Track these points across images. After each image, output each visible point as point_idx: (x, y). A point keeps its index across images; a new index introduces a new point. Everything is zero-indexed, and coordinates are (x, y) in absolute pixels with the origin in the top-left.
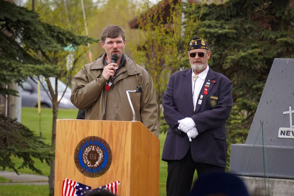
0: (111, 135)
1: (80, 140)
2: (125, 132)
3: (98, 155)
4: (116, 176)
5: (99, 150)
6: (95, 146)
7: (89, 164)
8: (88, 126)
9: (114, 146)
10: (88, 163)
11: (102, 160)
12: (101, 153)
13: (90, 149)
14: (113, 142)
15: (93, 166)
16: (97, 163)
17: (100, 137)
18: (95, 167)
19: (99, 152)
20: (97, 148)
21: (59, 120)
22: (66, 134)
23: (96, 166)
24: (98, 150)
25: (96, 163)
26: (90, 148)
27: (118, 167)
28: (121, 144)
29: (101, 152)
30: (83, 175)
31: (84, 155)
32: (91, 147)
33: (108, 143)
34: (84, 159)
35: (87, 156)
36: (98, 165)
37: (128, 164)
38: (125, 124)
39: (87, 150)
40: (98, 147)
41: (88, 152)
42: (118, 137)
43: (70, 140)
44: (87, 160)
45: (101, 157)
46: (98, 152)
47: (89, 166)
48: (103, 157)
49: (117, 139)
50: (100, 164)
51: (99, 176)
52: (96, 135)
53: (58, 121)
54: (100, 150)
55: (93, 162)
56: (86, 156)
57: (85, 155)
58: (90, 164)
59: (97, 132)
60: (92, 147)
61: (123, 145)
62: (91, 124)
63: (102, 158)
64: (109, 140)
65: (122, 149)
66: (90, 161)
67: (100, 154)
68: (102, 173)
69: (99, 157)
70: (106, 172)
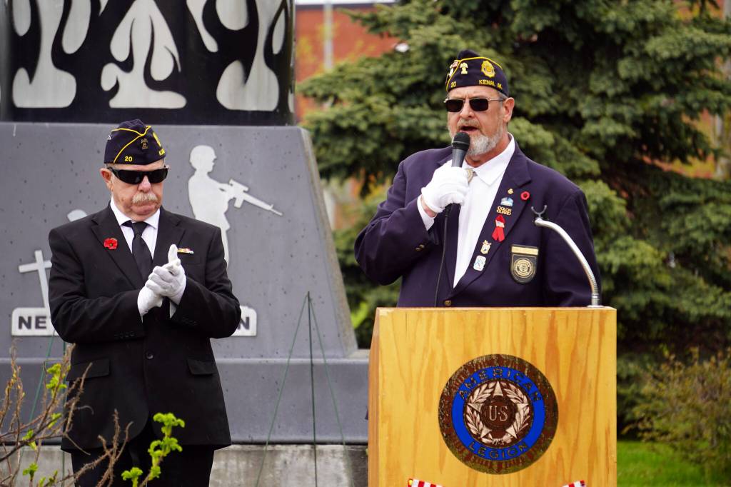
0: (552, 349)
1: (454, 366)
2: (595, 340)
3: (513, 409)
4: (571, 469)
5: (516, 392)
6: (504, 384)
7: (486, 437)
8: (479, 328)
9: (564, 380)
10: (484, 434)
11: (527, 421)
12: (523, 403)
13: (490, 391)
14: (558, 370)
15: (497, 440)
16: (512, 431)
17: (518, 355)
18: (505, 443)
19: (516, 399)
20: (509, 388)
21: (388, 313)
22: (412, 350)
23: (509, 441)
24: (514, 394)
25: (508, 430)
26: (487, 388)
27: (577, 441)
28: (585, 375)
29: (522, 399)
30: (467, 467)
31: (469, 410)
32: (491, 385)
33: (544, 373)
34: (469, 422)
35: (477, 412)
36: (515, 436)
37: (608, 432)
38: (597, 317)
39: (480, 395)
40: (512, 386)
41: (483, 400)
42: (574, 353)
43: (425, 368)
44: (479, 424)
45: (522, 412)
46: (514, 401)
47: (485, 440)
48: (528, 414)
49: (572, 360)
50: (523, 434)
51: (517, 470)
52: (505, 351)
53: (386, 314)
54: (520, 393)
55: (499, 430)
56: (475, 413)
57: (473, 410)
58: (490, 436)
59: (509, 343)
60: (494, 387)
61: (591, 376)
62: (488, 319)
63: (525, 417)
64: (546, 363)
65: (590, 387)
66: (488, 426)
67: (521, 406)
68: (529, 460)
69: (517, 415)
70: (541, 455)
